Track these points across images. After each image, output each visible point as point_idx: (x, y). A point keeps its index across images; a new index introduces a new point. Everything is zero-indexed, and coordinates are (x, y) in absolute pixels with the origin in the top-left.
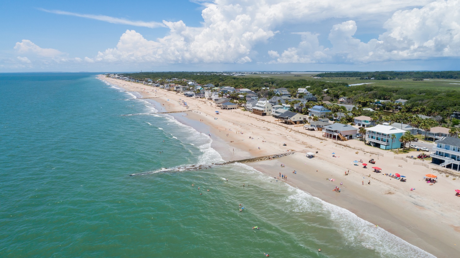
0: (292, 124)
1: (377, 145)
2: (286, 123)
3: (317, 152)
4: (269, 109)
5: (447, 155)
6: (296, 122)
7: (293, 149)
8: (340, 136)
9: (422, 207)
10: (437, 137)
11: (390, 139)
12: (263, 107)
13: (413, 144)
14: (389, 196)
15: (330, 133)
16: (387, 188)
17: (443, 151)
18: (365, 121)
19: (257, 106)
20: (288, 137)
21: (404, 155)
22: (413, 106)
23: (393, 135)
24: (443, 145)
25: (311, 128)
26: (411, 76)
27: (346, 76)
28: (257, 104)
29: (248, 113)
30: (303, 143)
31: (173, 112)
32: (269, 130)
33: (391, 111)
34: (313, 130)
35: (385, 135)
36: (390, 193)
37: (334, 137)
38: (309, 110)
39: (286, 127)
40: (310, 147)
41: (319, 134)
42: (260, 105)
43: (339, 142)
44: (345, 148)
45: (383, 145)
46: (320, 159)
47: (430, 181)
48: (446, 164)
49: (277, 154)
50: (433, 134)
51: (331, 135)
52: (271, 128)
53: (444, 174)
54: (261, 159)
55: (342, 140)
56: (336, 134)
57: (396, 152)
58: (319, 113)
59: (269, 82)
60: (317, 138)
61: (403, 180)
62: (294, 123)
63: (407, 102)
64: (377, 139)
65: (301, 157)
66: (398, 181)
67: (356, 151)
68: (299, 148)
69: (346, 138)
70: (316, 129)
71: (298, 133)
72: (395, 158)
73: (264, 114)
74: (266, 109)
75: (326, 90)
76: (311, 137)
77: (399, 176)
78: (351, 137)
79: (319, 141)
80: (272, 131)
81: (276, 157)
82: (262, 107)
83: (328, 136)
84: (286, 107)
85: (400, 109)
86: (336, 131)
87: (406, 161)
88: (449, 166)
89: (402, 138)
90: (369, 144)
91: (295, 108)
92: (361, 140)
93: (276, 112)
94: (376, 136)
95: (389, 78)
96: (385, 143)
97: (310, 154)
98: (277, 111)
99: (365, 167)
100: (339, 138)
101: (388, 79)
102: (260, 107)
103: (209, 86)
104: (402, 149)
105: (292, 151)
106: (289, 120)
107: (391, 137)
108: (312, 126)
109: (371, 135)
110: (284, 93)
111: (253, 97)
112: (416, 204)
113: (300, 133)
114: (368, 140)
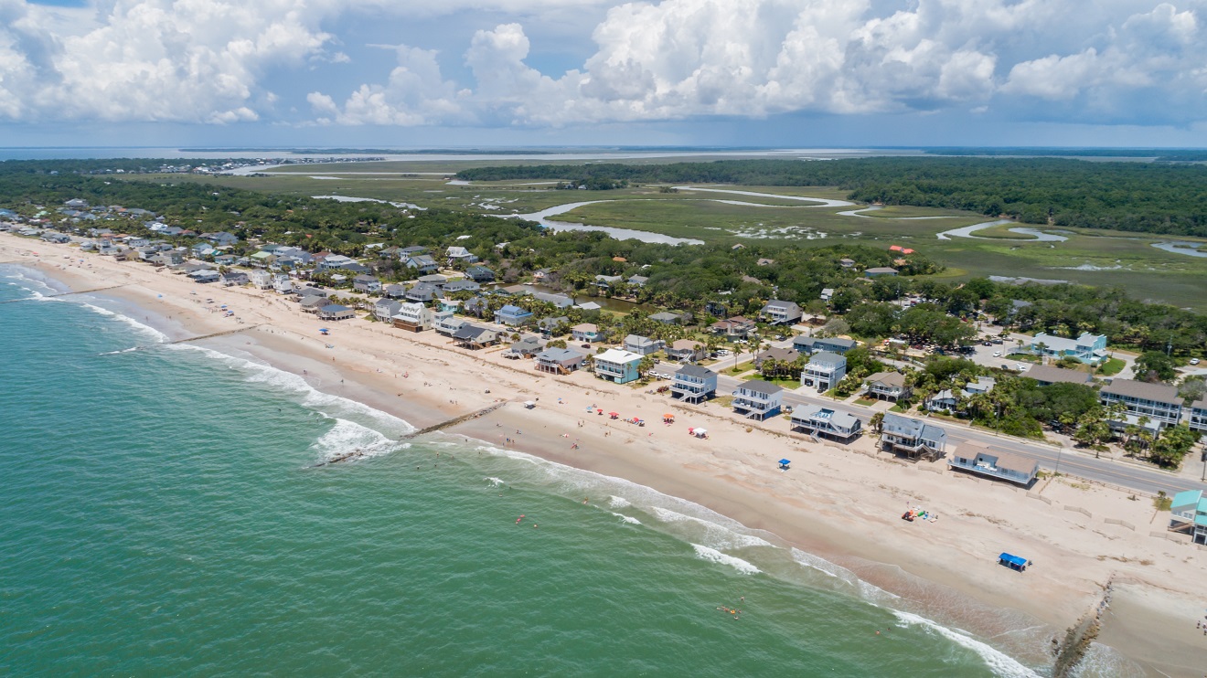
0: (479, 348)
1: (611, 378)
2: (469, 347)
3: (537, 399)
4: (426, 319)
5: (685, 387)
6: (484, 345)
7: (502, 397)
8: (561, 368)
9: (659, 451)
10: (681, 355)
11: (625, 370)
12: (416, 317)
13: (652, 371)
14: (629, 445)
15: (546, 364)
16: (625, 436)
17: (682, 382)
18: (589, 334)
19: (402, 314)
20: (484, 376)
21: (642, 390)
22: (655, 290)
23: (629, 364)
24: (682, 375)
25: (513, 355)
26: (656, 176)
27: (524, 175)
28: (402, 310)
29: (380, 325)
30: (513, 386)
31: (217, 335)
32: (447, 365)
33: (623, 298)
34: (517, 358)
35: (619, 365)
36: (629, 442)
37: (553, 370)
38: (495, 313)
39: (474, 358)
40: (526, 391)
41: (530, 365)
42: (408, 312)
43: (561, 377)
44: (571, 387)
45: (618, 377)
46: (544, 408)
47: (668, 421)
48: (685, 397)
49: (484, 407)
50: (676, 352)
51: (547, 368)
52: (448, 361)
53: (682, 411)
54: (463, 419)
55: (564, 374)
56: (555, 366)
57: (634, 387)
58: (513, 320)
59: (367, 219)
60: (529, 374)
61: (641, 425)
62: (481, 346)
63: (647, 283)
64: (610, 370)
65: (517, 408)
66: (636, 426)
67: (587, 390)
68: (510, 394)
69: (569, 369)
70: (521, 356)
71: (497, 368)
72: (633, 396)
73: (419, 329)
74: (422, 320)
75: (502, 246)
76: (519, 374)
77: (637, 420)
78: (575, 367)
79: (533, 380)
80: (453, 366)
81: (484, 412)
82: (413, 316)
83: (543, 368)
84: (450, 308)
85: (637, 294)
86: (554, 362)
87: (645, 399)
88: (688, 400)
89: (639, 368)
90: (600, 377)
91: (467, 308)
92: (589, 371)
93: (443, 326)
94: (607, 366)
95: (614, 185)
96: (620, 375)
97: (530, 403)
98: (443, 322)
99: (600, 414)
100: (559, 371)
101: (612, 188)
102: (409, 315)
103: (222, 239)
104: (639, 381)
105: (502, 400)
106: (472, 342)
107: (626, 366)
108: (513, 351)
109: (601, 365)
110: (425, 264)
111: (370, 282)
112: (654, 449)
113: (501, 366)
114: (599, 371)
